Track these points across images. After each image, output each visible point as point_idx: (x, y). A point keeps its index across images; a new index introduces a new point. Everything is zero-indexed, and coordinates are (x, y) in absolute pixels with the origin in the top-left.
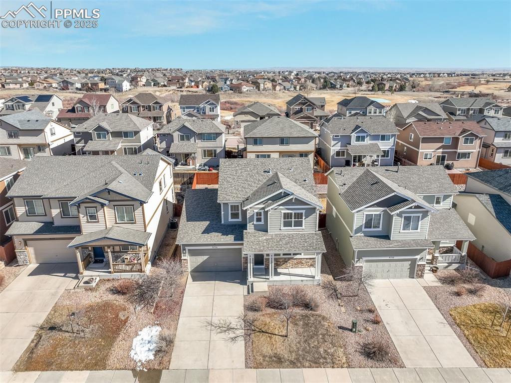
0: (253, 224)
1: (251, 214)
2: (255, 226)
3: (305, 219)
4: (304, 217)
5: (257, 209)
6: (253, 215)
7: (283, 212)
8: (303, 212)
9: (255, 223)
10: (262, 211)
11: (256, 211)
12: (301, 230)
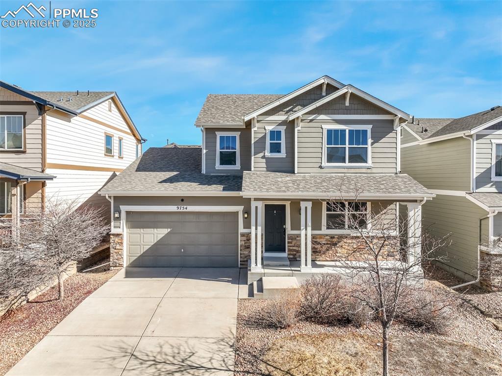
1: (260, 136)
3: (372, 144)
4: (370, 141)
5: (270, 123)
6: (264, 137)
7: (326, 127)
8: (368, 128)
9: (268, 154)
10: (282, 129)
11: (270, 128)
12: (364, 170)
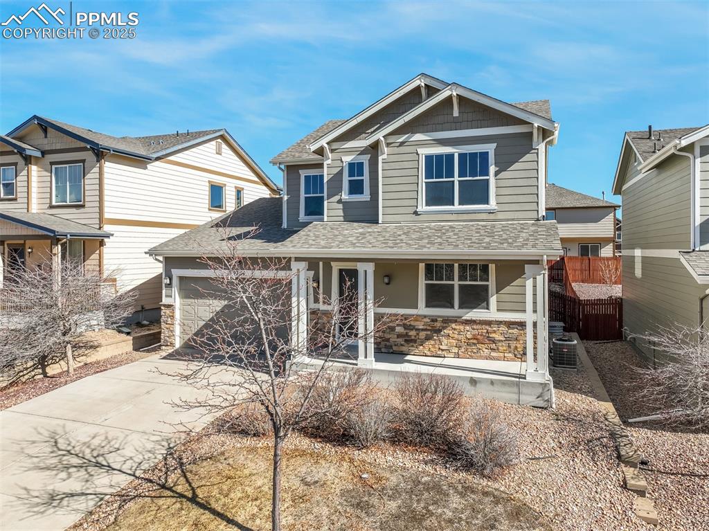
0: (340, 201)
1: (336, 171)
2: (346, 206)
3: (497, 174)
4: (492, 169)
6: (340, 173)
7: (424, 151)
8: (490, 148)
9: (345, 196)
10: (365, 159)
11: (348, 159)
12: (484, 216)
